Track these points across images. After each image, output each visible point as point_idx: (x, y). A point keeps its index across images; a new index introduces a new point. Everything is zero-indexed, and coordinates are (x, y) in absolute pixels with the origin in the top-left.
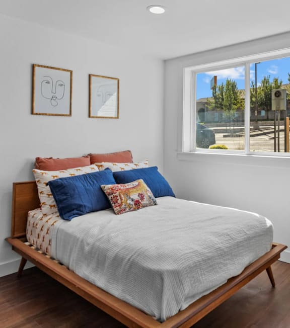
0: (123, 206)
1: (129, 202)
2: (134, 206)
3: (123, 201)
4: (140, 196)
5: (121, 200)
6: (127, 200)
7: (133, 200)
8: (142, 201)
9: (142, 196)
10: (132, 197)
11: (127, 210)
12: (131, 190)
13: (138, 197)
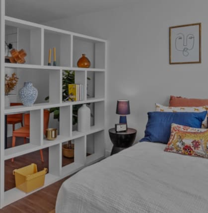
0: (171, 145)
1: (178, 144)
2: (182, 149)
3: (173, 141)
4: (194, 143)
5: (173, 139)
6: (177, 142)
7: (183, 144)
8: (195, 148)
9: (196, 144)
10: (184, 141)
11: (175, 150)
12: (189, 135)
13: (192, 144)
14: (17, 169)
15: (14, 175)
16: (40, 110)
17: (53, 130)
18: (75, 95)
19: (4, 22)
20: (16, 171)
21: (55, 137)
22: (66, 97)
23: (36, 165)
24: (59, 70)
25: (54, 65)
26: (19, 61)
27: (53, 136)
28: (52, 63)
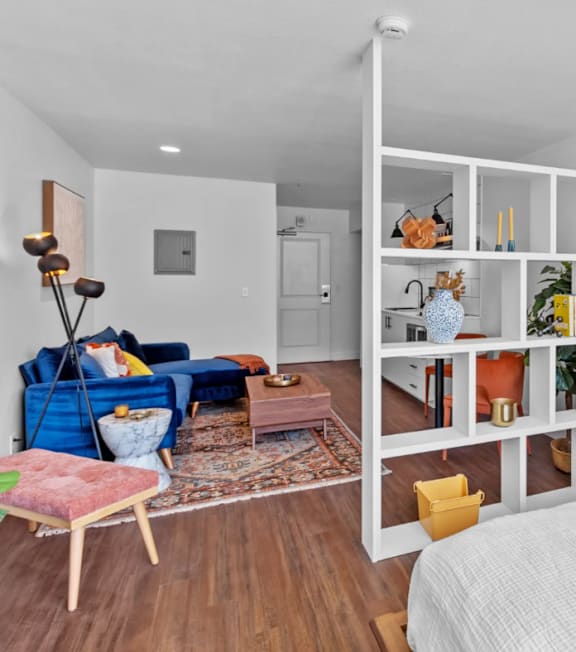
14: (423, 481)
15: (416, 494)
16: (466, 355)
17: (506, 403)
18: (568, 322)
19: (380, 159)
20: (419, 484)
21: (511, 419)
22: (545, 327)
23: (466, 480)
24: (518, 261)
25: (511, 249)
26: (417, 244)
27: (506, 418)
28: (505, 247)
